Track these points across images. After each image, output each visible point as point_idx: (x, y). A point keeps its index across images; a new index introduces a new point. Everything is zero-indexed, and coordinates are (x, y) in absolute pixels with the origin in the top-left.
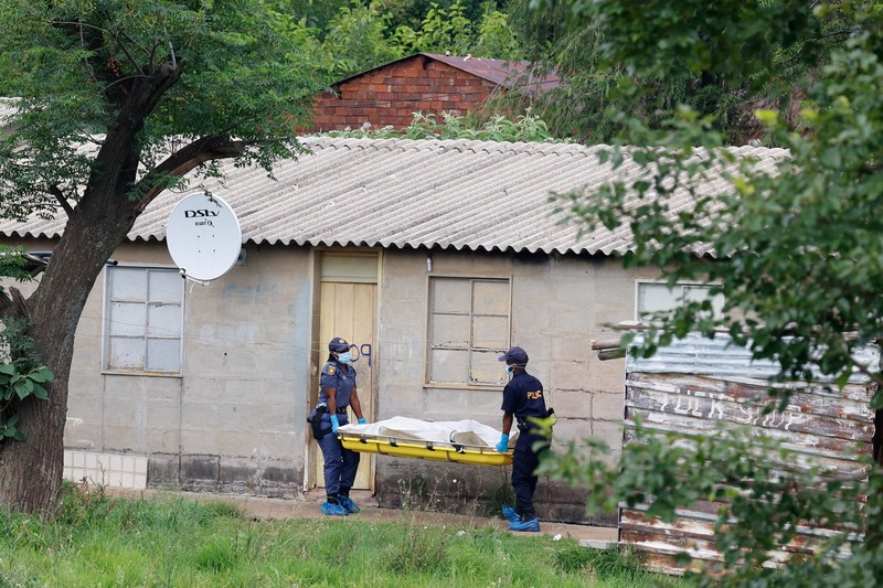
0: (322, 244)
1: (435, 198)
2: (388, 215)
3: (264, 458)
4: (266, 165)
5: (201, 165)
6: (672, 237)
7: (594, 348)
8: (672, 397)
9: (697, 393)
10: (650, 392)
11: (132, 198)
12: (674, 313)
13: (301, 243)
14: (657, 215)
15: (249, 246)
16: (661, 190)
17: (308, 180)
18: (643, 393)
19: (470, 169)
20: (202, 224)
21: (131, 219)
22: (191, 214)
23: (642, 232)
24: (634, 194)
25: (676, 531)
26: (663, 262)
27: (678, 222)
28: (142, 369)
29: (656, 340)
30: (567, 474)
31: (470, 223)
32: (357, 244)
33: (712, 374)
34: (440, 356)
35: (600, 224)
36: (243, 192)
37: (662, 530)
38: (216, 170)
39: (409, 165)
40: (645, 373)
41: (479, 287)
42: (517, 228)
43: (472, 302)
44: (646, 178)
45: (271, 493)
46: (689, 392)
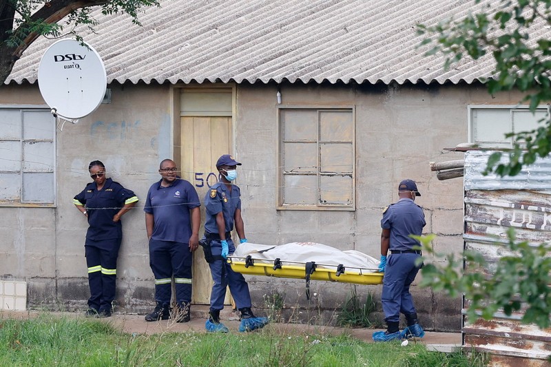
0: (180, 82)
1: (282, 37)
2: (240, 53)
3: (133, 279)
4: (131, 11)
5: (73, 12)
6: (532, 63)
7: (434, 169)
8: (508, 212)
9: (530, 208)
10: (487, 208)
11: (10, 44)
12: (536, 133)
13: (161, 81)
14: (518, 43)
15: (113, 86)
16: (521, 20)
17: (165, 24)
18: (481, 209)
19: (313, 9)
20: (70, 67)
21: (11, 64)
22: (59, 58)
23: (505, 60)
24: (496, 24)
25: (515, 334)
26: (525, 86)
27: (538, 49)
28: (19, 201)
29: (521, 160)
30: (447, 286)
31: (315, 58)
32: (212, 81)
33: (543, 190)
34: (292, 181)
35: (465, 53)
36: (106, 36)
37: (502, 334)
38: (86, 17)
39: (256, 8)
40: (482, 190)
41: (324, 116)
42: (357, 62)
43: (319, 131)
44: (507, 9)
45: (140, 310)
46: (523, 207)
